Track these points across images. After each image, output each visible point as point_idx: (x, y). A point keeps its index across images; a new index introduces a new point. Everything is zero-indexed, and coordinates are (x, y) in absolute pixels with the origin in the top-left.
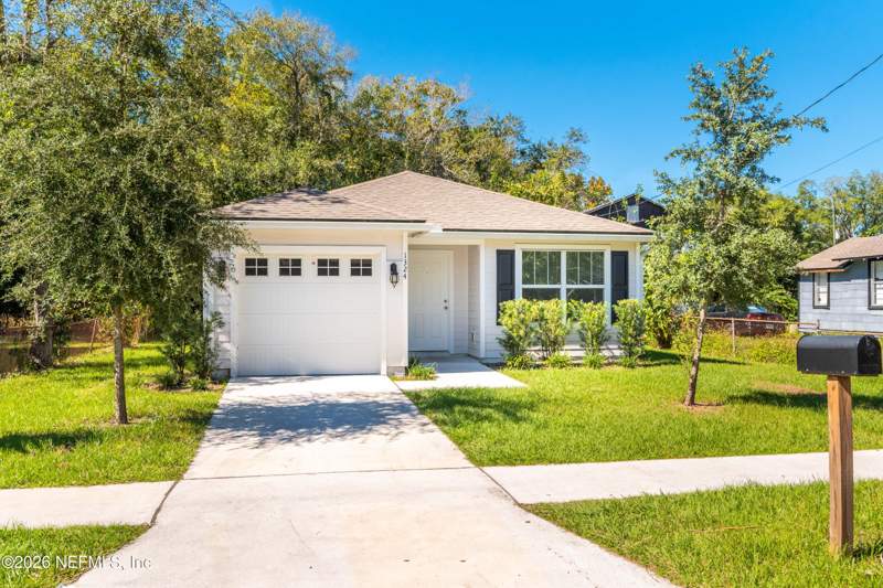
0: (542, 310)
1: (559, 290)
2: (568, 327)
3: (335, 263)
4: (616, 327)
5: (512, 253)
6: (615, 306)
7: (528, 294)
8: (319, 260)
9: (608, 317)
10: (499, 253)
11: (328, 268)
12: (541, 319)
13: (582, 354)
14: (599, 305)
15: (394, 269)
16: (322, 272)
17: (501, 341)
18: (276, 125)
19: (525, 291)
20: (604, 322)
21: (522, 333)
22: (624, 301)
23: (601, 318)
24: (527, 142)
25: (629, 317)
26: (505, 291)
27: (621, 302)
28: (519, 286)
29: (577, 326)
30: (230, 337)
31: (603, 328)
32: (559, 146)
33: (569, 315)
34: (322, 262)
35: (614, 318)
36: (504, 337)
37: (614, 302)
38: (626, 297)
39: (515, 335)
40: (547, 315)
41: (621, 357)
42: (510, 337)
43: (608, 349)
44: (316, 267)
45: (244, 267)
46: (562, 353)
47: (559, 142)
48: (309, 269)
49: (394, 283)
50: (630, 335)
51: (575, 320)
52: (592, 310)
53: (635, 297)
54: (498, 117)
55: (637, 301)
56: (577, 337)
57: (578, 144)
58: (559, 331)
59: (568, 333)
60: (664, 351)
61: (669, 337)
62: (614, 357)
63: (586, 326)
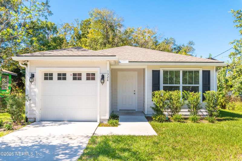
0: (171, 95)
1: (179, 86)
2: (182, 102)
3: (80, 74)
4: (205, 103)
5: (159, 72)
6: (204, 94)
7: (165, 89)
8: (73, 74)
9: (201, 98)
10: (153, 71)
11: (77, 77)
12: (170, 99)
13: (189, 113)
14: (197, 93)
15: (103, 77)
16: (74, 79)
17: (153, 108)
18: (101, 41)
19: (164, 87)
20: (199, 101)
21: (161, 105)
22: (208, 92)
23: (198, 99)
24: (176, 45)
25: (211, 99)
26: (156, 87)
27: (207, 92)
28: (162, 85)
29: (187, 102)
30: (35, 105)
31: (198, 103)
32: (186, 46)
33: (183, 97)
34: (74, 75)
35: (204, 99)
36: (154, 106)
37: (204, 92)
38: (209, 90)
39: (158, 106)
40: (173, 97)
41: (207, 115)
42: (157, 107)
43: (201, 112)
44: (72, 76)
45: (44, 77)
46: (180, 113)
47: (186, 45)
48: (69, 77)
49: (103, 83)
50: (212, 107)
51: (185, 99)
52: (193, 95)
53: (213, 90)
54: (168, 39)
55: (214, 91)
56: (187, 106)
57: (191, 45)
58: (178, 105)
59: (182, 105)
60: (223, 110)
61: (225, 104)
62: (203, 115)
63: (191, 102)
